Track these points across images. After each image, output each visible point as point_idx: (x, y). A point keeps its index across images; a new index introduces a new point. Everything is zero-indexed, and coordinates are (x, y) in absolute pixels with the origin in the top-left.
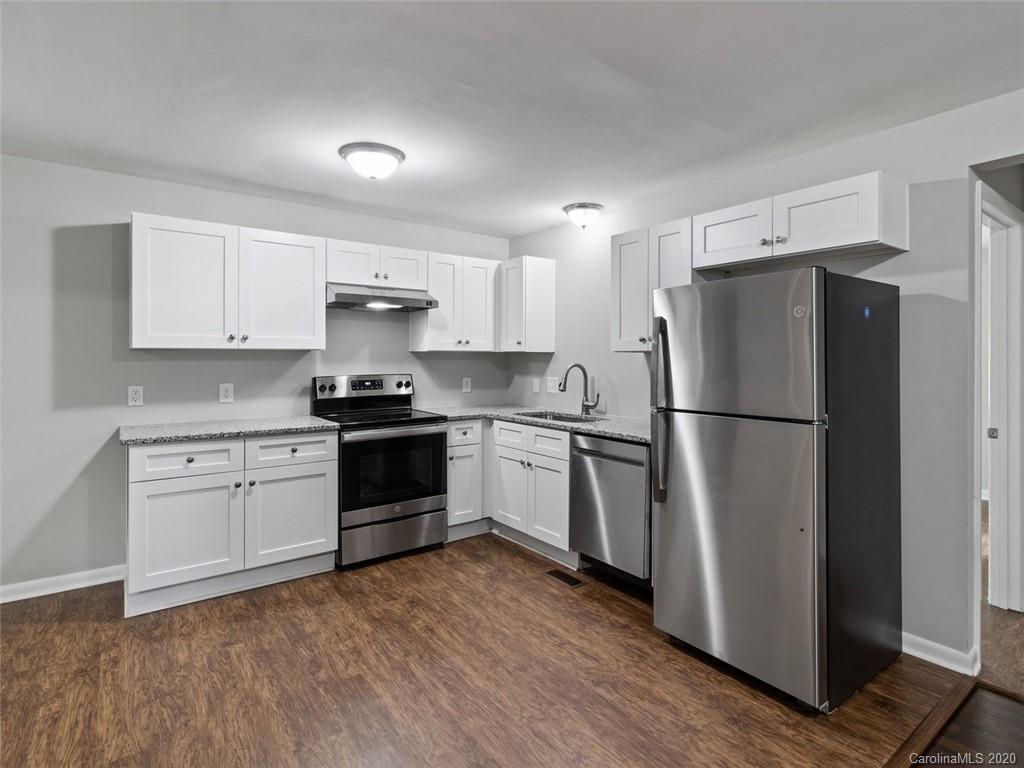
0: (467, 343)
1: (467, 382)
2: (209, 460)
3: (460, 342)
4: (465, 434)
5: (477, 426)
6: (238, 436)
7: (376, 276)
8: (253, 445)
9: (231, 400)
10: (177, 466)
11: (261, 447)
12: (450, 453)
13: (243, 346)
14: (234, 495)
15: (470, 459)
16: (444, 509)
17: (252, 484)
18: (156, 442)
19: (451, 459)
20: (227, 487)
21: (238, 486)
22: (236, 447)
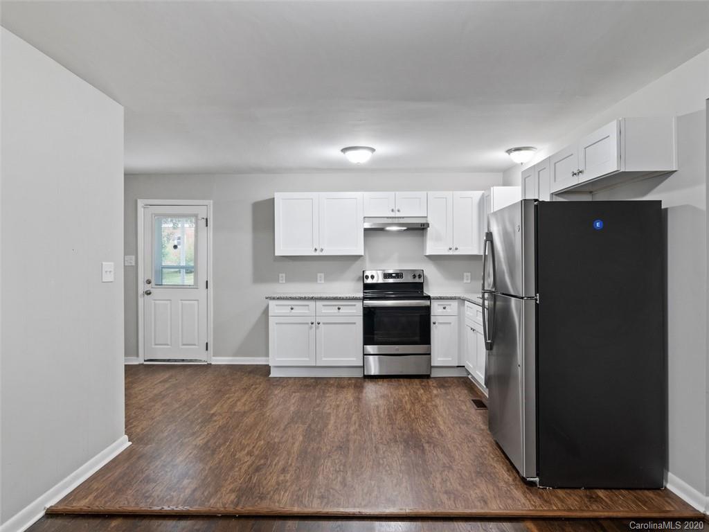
0: (456, 249)
1: (467, 276)
2: (301, 310)
3: (450, 249)
4: (444, 308)
5: (455, 304)
6: (312, 299)
7: (393, 211)
8: (320, 303)
9: (323, 282)
10: (287, 310)
11: (323, 305)
12: (433, 319)
13: (321, 254)
14: (311, 328)
15: (448, 326)
16: (430, 354)
17: (319, 324)
18: (278, 299)
19: (434, 323)
20: (307, 323)
21: (312, 323)
22: (312, 303)
